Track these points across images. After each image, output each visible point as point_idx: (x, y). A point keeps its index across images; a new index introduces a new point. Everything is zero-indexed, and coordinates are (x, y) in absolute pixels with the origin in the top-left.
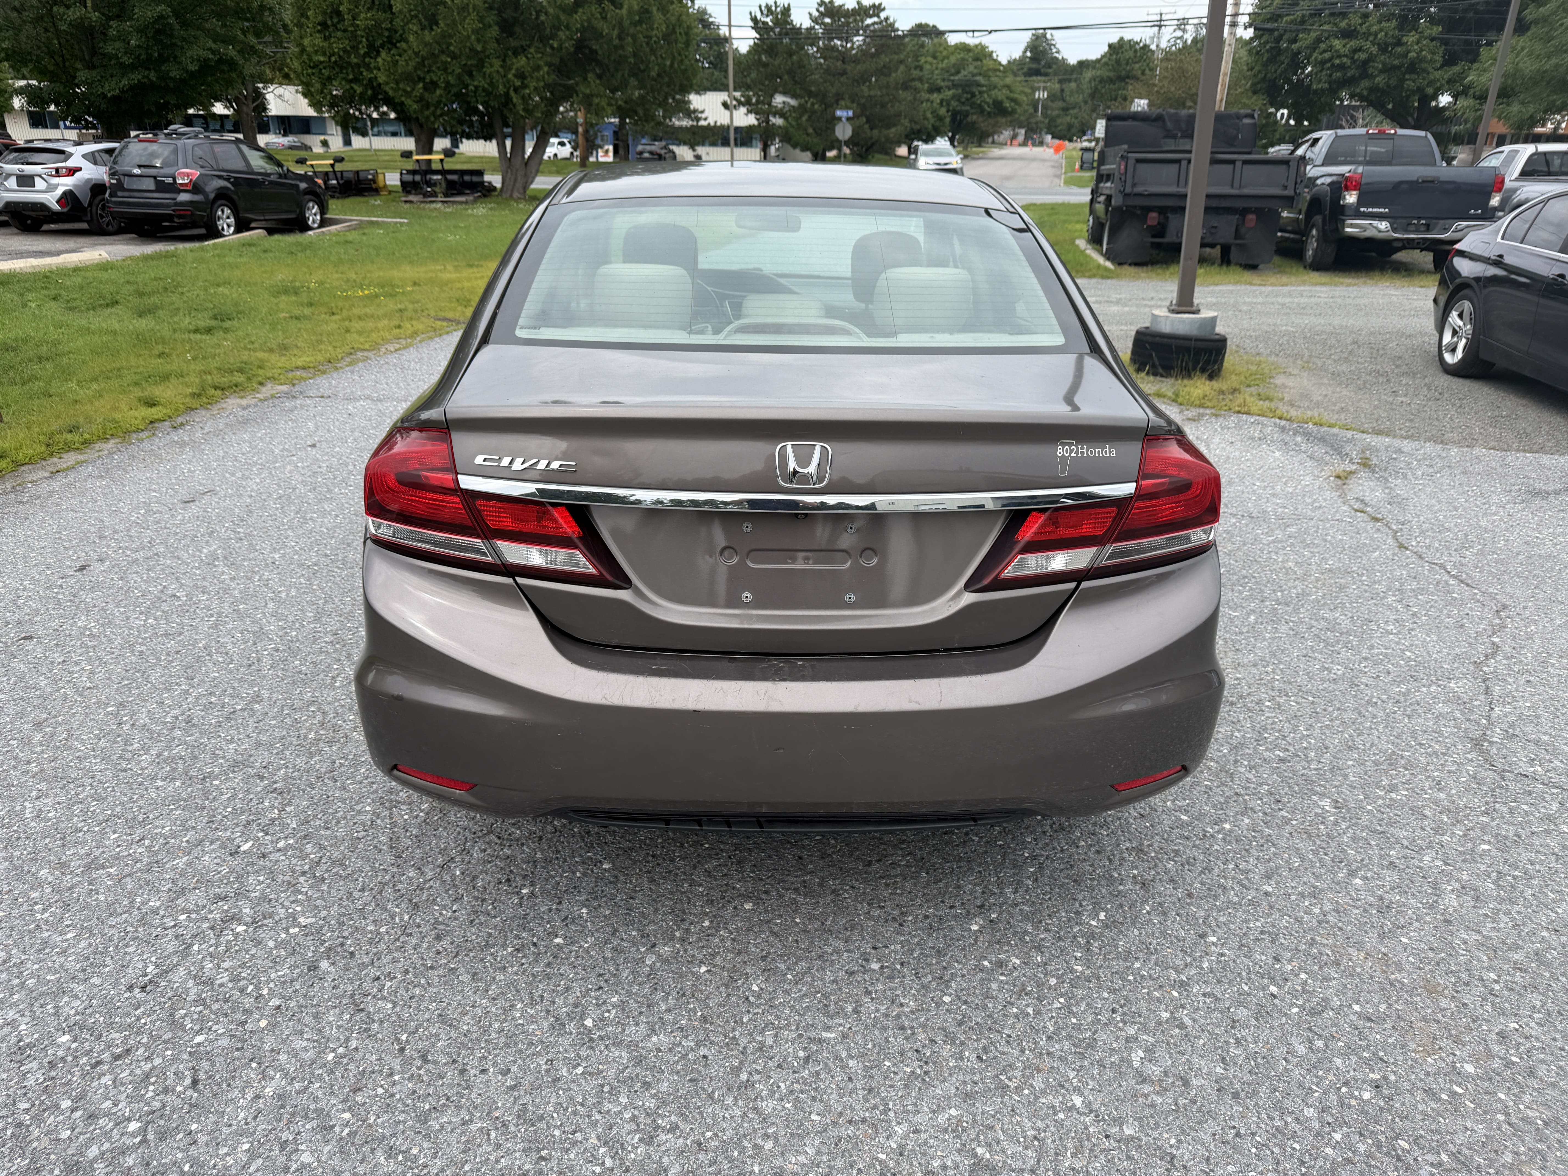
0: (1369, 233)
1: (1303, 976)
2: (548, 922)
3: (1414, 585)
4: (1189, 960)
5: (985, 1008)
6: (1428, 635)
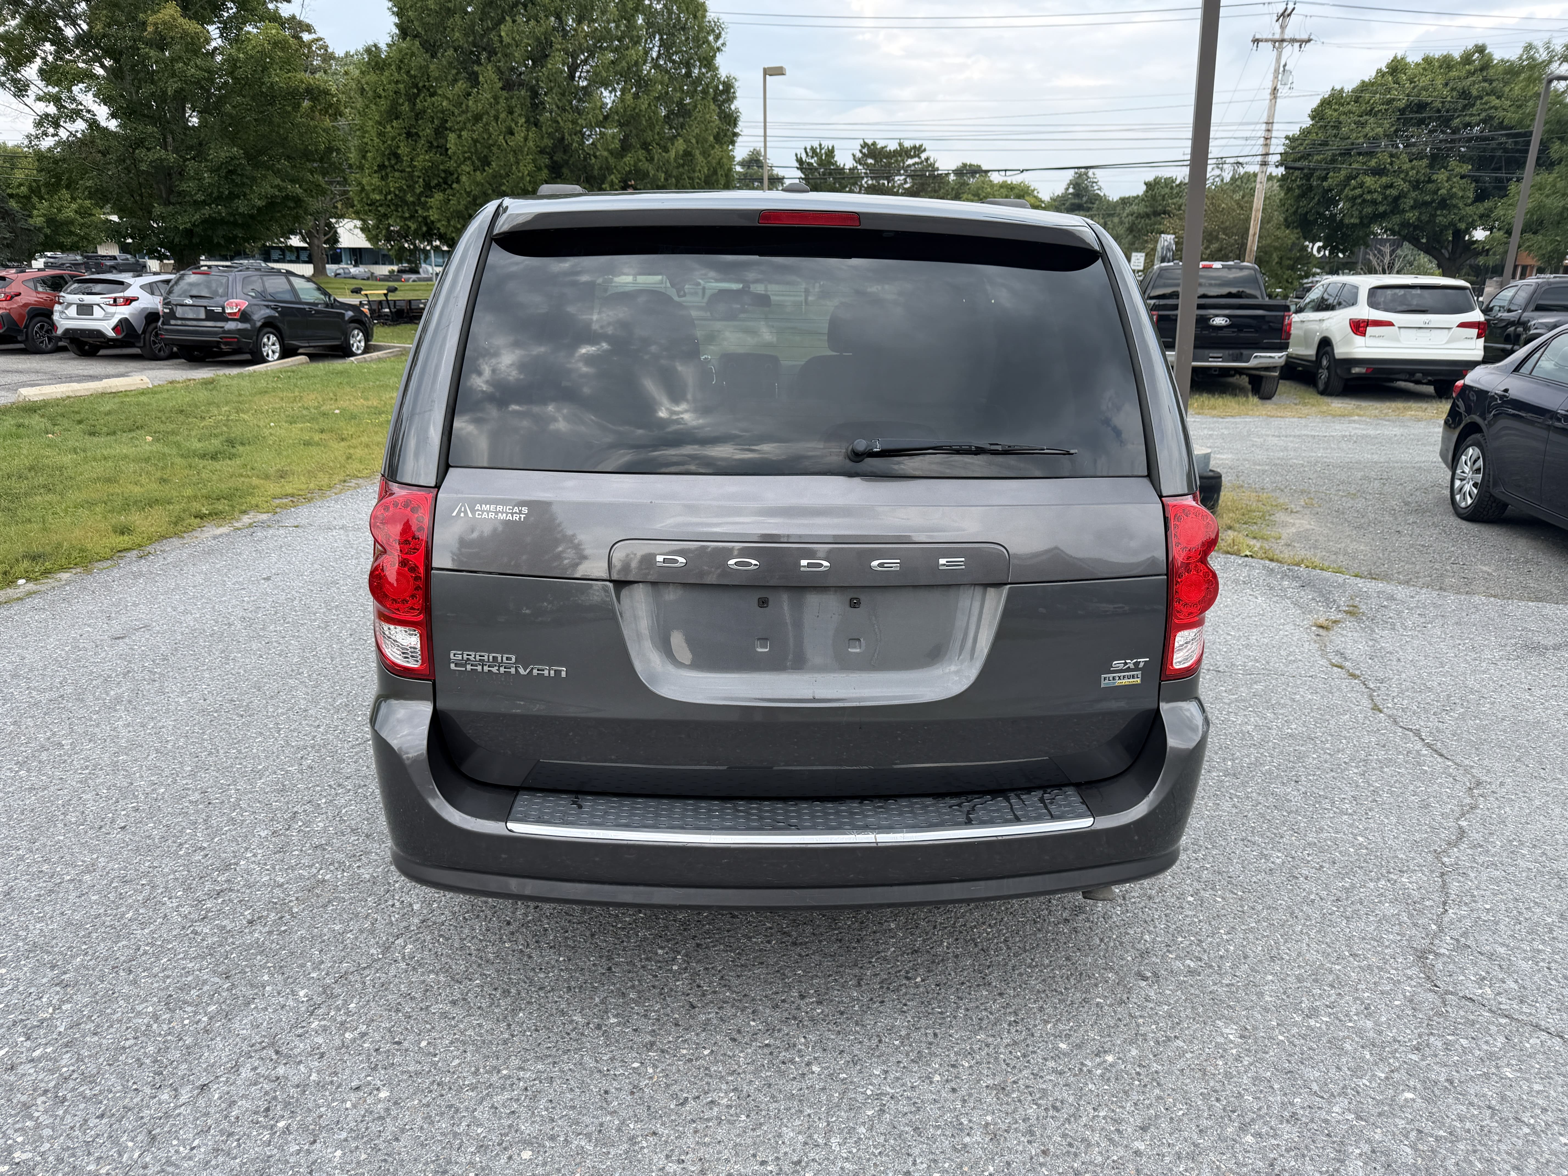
3: (1381, 755)
6: (1387, 817)
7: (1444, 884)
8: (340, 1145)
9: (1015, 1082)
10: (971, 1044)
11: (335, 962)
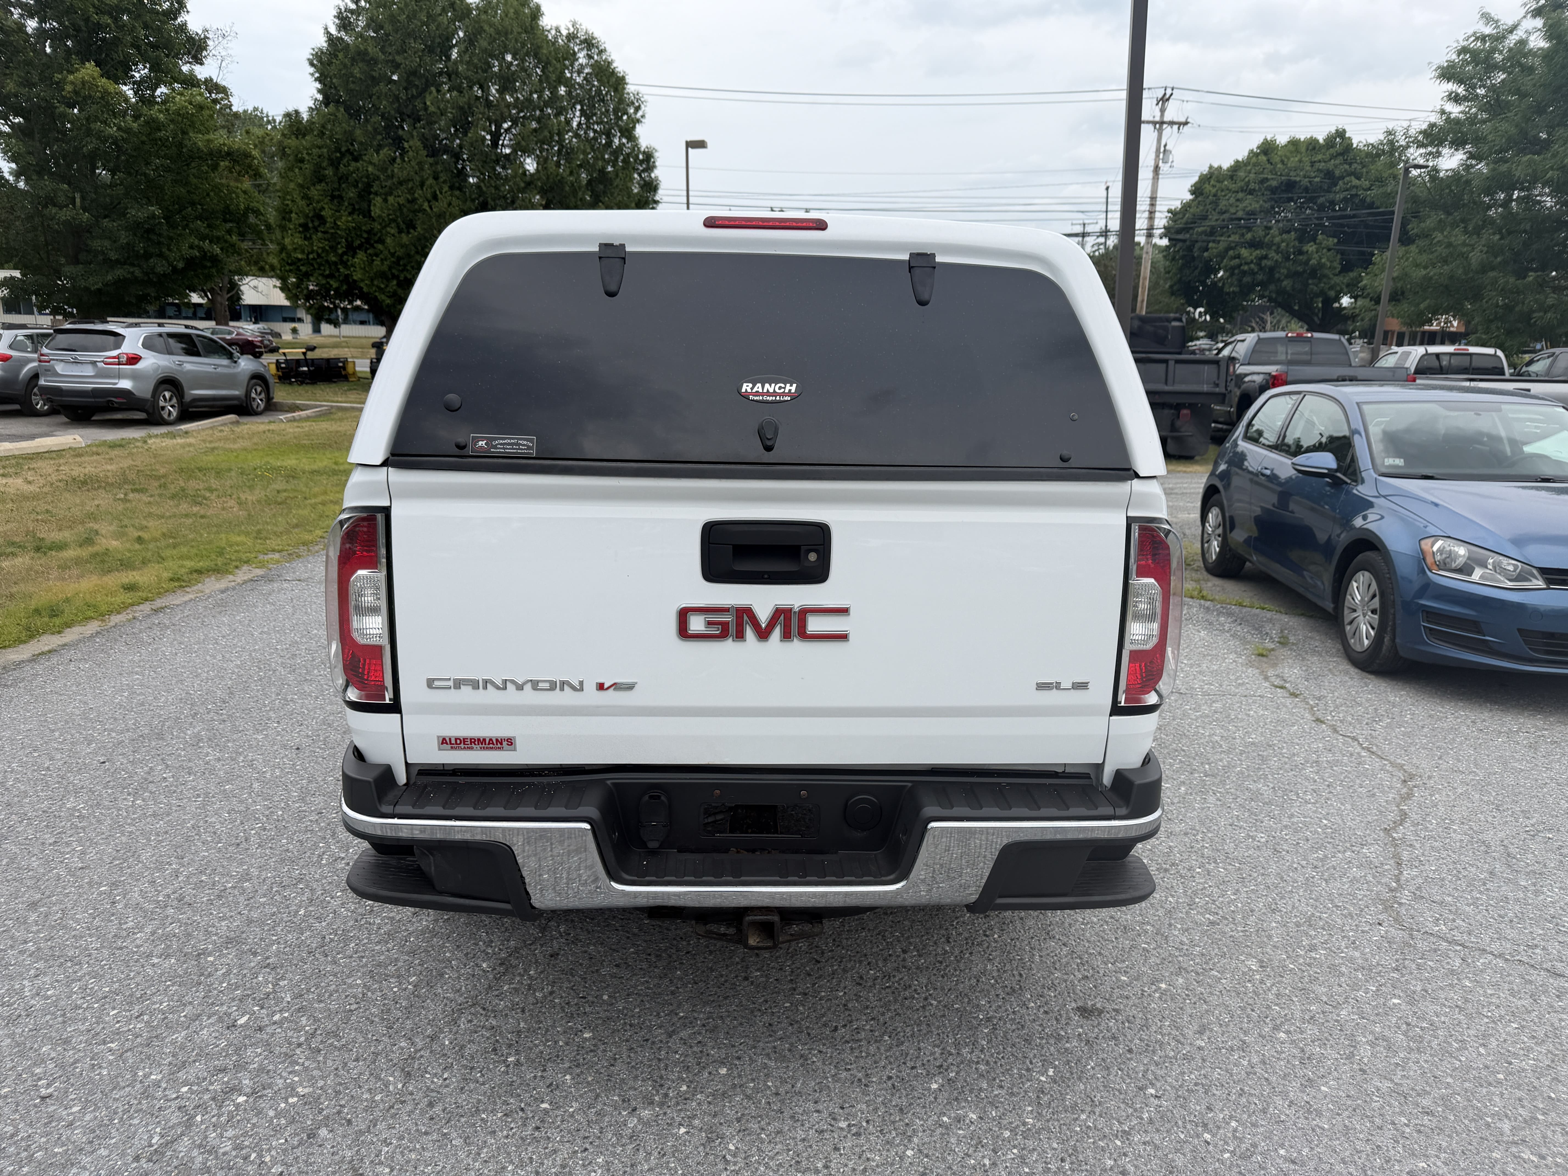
1: (1234, 1124)
2: (534, 1089)
3: (1330, 757)
4: (1130, 1111)
5: (944, 1160)
6: (1342, 804)
7: (1396, 852)
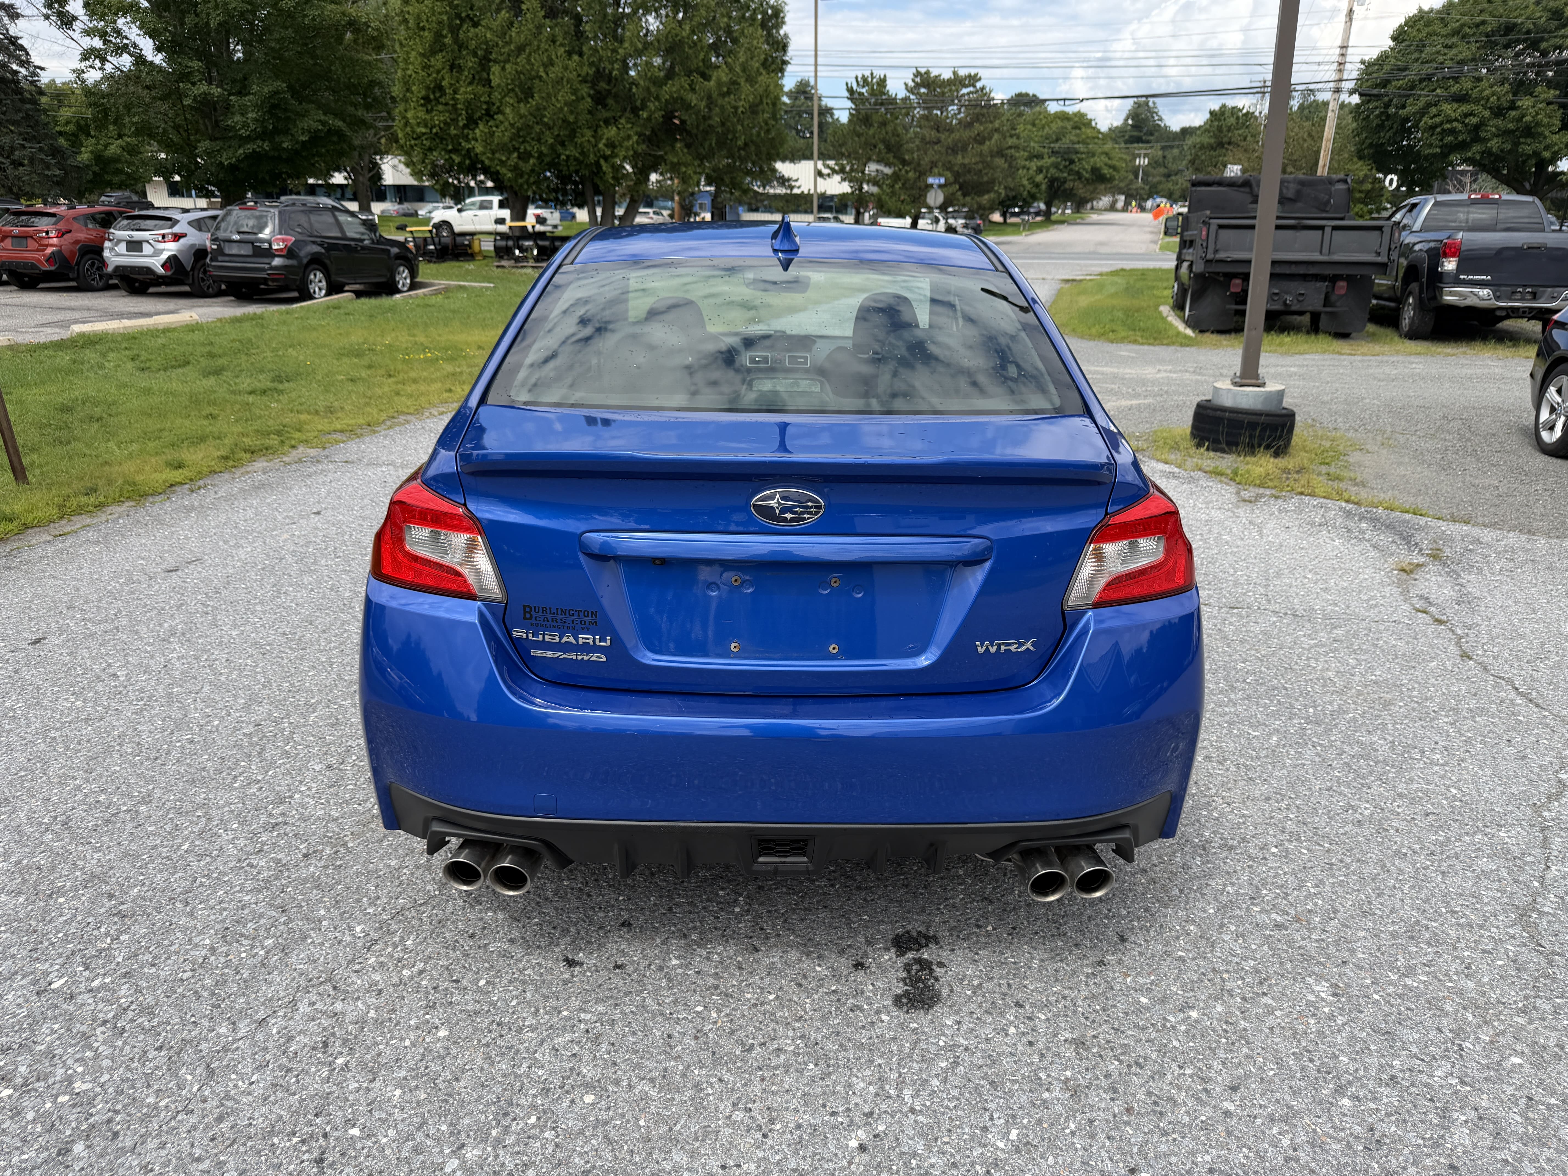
0: (1470, 302)
2: (351, 1106)
3: (1473, 704)
6: (1481, 768)
7: (1545, 838)
8: (400, 1084)
9: (1094, 1037)
10: (1047, 996)
11: (391, 897)
